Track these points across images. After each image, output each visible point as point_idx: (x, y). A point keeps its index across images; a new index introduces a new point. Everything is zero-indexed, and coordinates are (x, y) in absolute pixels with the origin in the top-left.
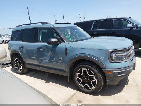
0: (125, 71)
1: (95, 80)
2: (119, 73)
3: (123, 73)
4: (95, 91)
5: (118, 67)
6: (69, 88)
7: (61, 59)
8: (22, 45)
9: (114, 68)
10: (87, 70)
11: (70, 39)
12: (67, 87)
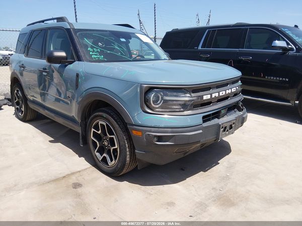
0: (174, 135)
1: (116, 147)
2: (160, 139)
3: (171, 140)
4: (115, 169)
5: (158, 125)
6: (83, 159)
7: (70, 96)
8: (23, 63)
9: (149, 125)
10: (105, 124)
11: (96, 55)
12: (80, 156)
